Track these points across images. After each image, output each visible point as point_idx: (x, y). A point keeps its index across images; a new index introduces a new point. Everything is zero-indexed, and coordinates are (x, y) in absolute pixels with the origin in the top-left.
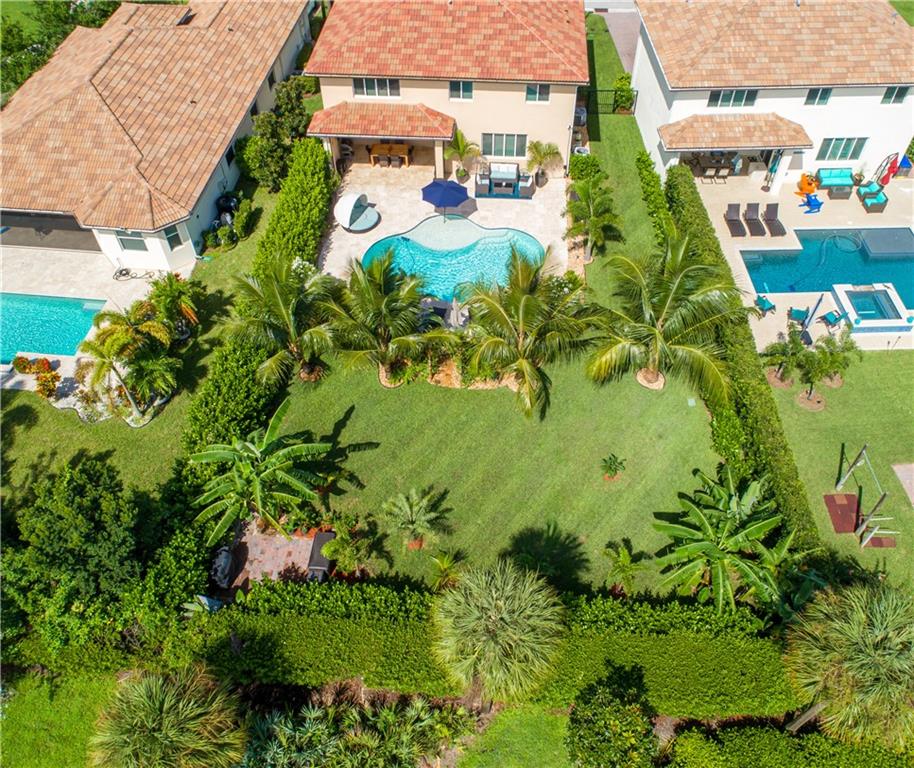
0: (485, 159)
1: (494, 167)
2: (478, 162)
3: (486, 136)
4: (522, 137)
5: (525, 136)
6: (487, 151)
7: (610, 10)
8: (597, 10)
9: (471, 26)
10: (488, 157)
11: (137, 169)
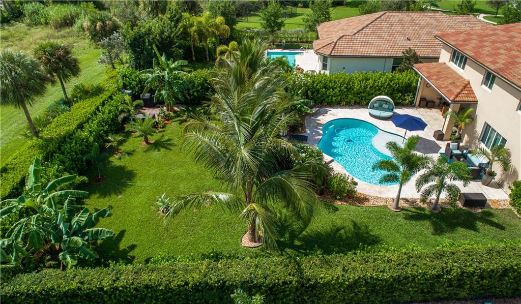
3: (487, 127)
5: (506, 141)
11: (343, 36)
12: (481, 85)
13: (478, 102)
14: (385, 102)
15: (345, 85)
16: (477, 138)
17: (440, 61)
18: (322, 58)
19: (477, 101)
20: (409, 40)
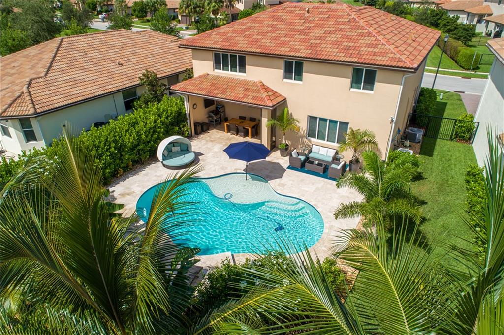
0: (310, 141)
1: (315, 149)
2: (303, 143)
3: (312, 119)
4: (344, 125)
5: (348, 124)
6: (311, 134)
7: (466, 93)
8: (455, 91)
9: (317, 25)
10: (312, 139)
11: (31, 80)
12: (283, 80)
13: (287, 99)
14: (172, 144)
15: (113, 145)
16: (302, 137)
17: (196, 74)
18: (17, 123)
19: (285, 99)
20: (121, 64)
